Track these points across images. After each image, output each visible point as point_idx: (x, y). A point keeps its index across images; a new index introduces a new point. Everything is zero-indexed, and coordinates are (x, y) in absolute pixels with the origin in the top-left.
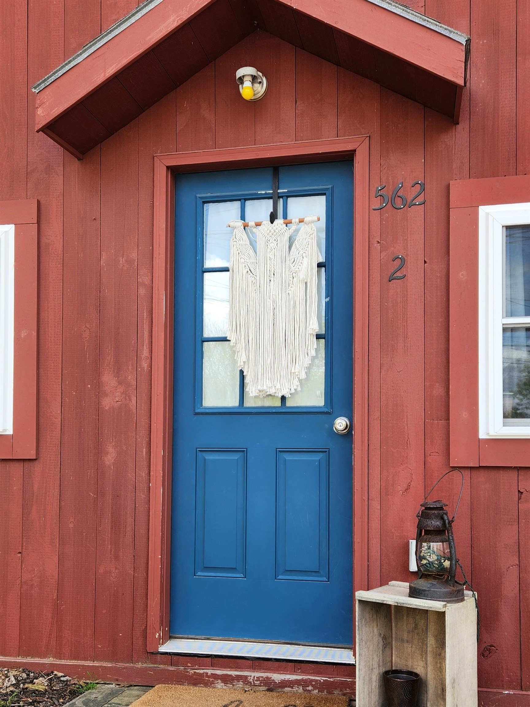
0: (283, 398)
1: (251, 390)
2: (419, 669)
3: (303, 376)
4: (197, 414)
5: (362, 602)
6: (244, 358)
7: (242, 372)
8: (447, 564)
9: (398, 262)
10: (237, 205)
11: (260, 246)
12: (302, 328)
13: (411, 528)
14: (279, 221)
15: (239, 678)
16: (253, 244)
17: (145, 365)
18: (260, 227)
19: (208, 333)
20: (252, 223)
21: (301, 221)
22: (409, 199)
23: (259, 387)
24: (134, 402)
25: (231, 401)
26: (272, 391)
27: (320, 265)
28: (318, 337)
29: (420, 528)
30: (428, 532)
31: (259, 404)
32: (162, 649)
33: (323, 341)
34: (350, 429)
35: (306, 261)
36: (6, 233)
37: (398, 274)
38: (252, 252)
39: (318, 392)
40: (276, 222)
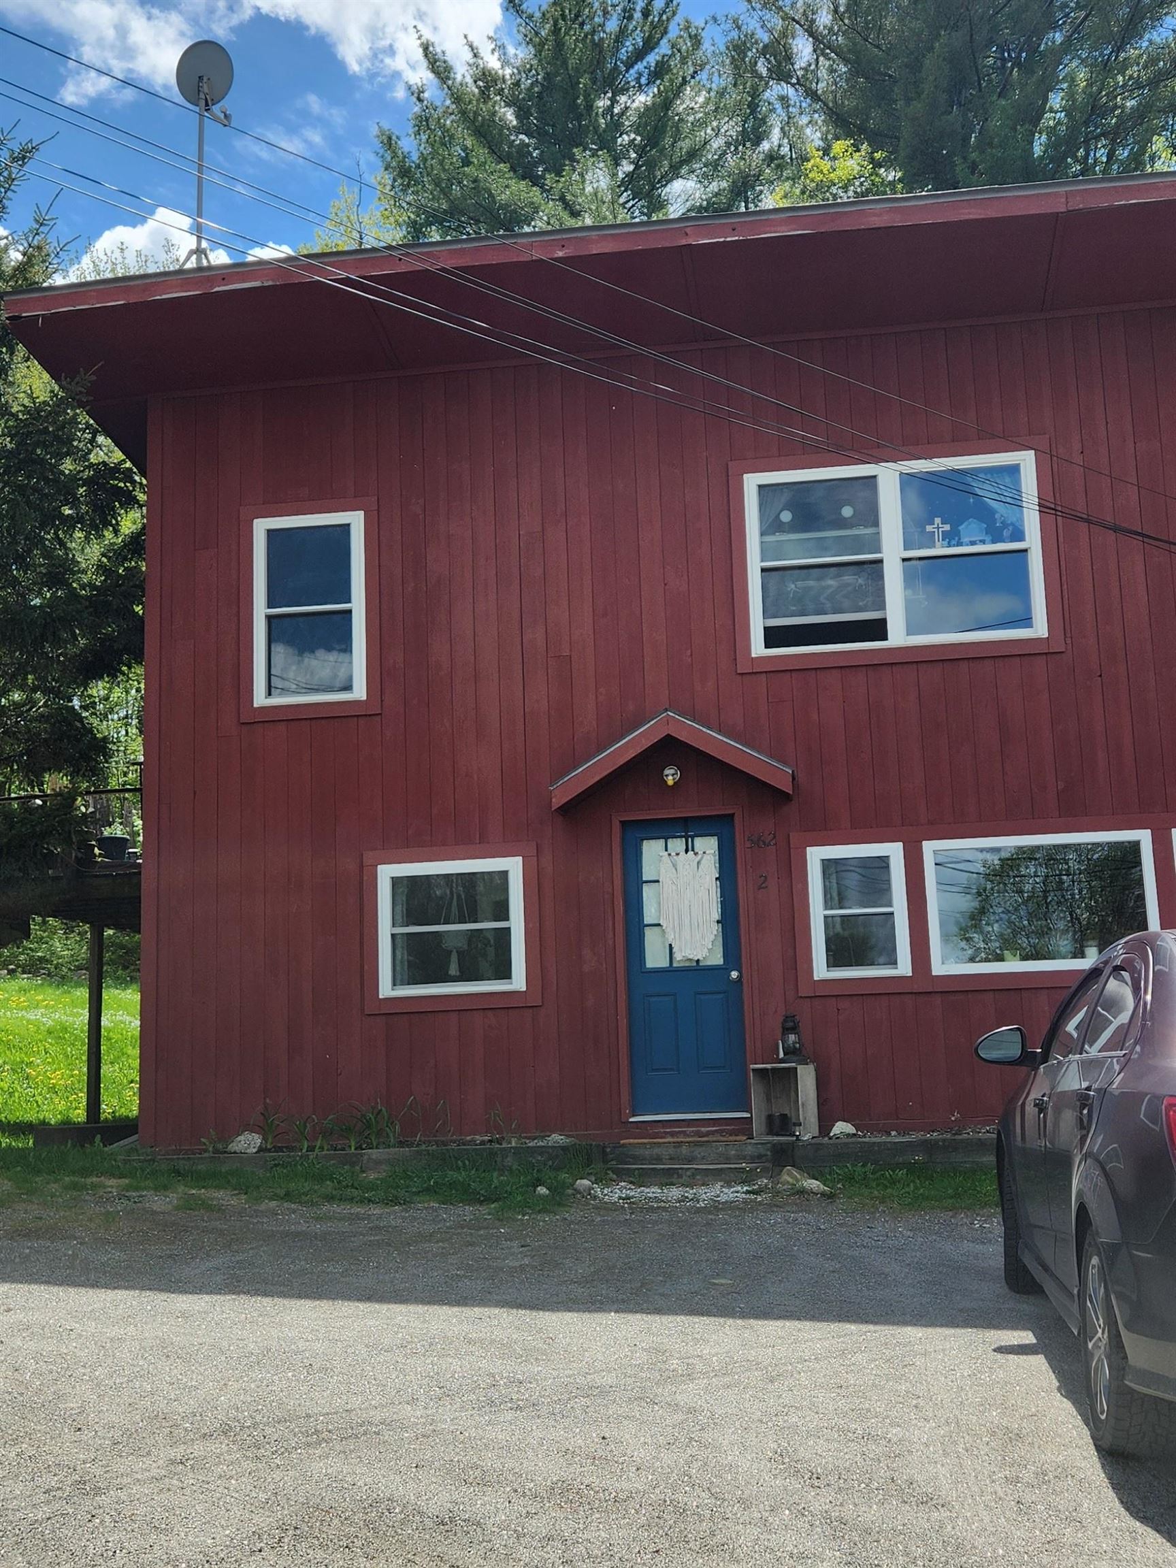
0: (698, 961)
1: (678, 956)
2: (787, 1112)
3: (710, 947)
4: (644, 972)
5: (754, 1070)
6: (673, 937)
7: (670, 945)
8: (798, 1045)
9: (763, 878)
10: (662, 842)
11: (680, 867)
12: (708, 917)
13: (779, 1031)
14: (691, 853)
15: (679, 1132)
16: (675, 866)
17: (611, 942)
18: (679, 856)
19: (647, 920)
20: (673, 854)
21: (704, 853)
22: (767, 842)
23: (683, 954)
24: (604, 966)
25: (664, 963)
26: (691, 957)
27: (717, 879)
28: (718, 922)
29: (783, 1028)
30: (787, 1029)
31: (682, 965)
32: (631, 1120)
33: (720, 925)
34: (740, 977)
35: (708, 878)
36: (517, 862)
37: (763, 885)
38: (674, 871)
39: (719, 956)
40: (689, 853)
